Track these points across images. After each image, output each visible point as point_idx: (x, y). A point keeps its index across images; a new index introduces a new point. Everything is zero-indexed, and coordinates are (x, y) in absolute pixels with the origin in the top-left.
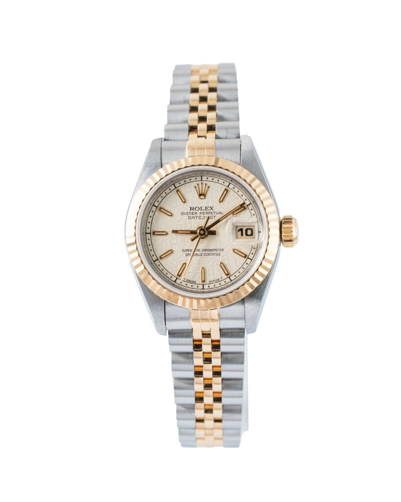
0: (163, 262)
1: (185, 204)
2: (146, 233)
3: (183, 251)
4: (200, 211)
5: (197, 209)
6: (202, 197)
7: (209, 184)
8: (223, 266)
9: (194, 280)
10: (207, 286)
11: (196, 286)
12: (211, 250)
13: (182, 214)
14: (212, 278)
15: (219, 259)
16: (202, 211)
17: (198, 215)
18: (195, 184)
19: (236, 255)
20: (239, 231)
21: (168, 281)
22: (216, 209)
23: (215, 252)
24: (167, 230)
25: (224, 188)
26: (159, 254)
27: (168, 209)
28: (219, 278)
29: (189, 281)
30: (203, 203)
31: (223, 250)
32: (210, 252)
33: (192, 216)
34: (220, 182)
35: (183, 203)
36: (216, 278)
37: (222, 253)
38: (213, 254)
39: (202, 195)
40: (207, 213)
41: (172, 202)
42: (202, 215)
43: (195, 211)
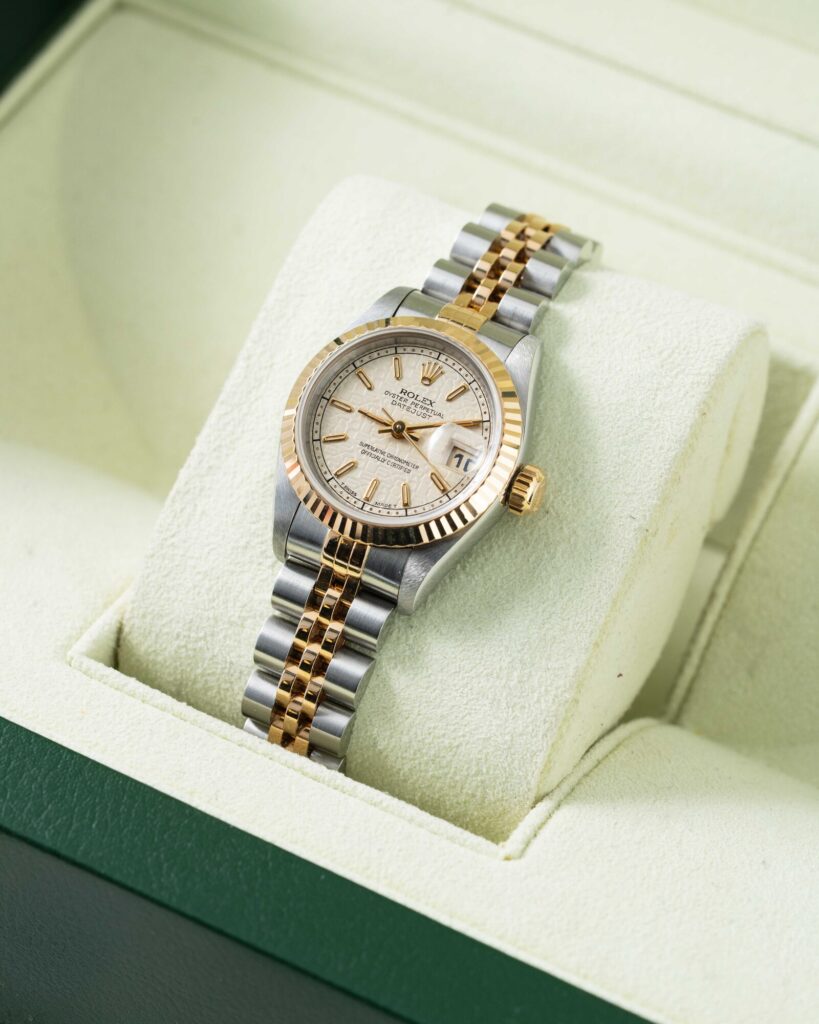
0: (327, 447)
1: (398, 382)
2: (323, 397)
3: (361, 444)
4: (413, 400)
5: (411, 395)
6: (427, 382)
7: (446, 368)
8: (407, 491)
9: (355, 491)
10: (370, 507)
11: (354, 500)
12: (400, 460)
13: (387, 393)
14: (381, 499)
15: (407, 477)
16: (416, 402)
17: (408, 404)
18: (426, 360)
19: (432, 482)
20: (456, 456)
21: (319, 476)
22: (437, 408)
23: (404, 465)
24: (354, 406)
25: (463, 383)
26: (327, 433)
27: (371, 379)
28: (392, 503)
29: (346, 489)
30: (423, 392)
31: (417, 467)
32: (398, 463)
33: (398, 401)
34: (462, 372)
35: (395, 379)
36: (388, 502)
37: (413, 471)
38: (401, 468)
39: (428, 381)
40: (421, 407)
41: (381, 372)
42: (413, 406)
43: (406, 397)
